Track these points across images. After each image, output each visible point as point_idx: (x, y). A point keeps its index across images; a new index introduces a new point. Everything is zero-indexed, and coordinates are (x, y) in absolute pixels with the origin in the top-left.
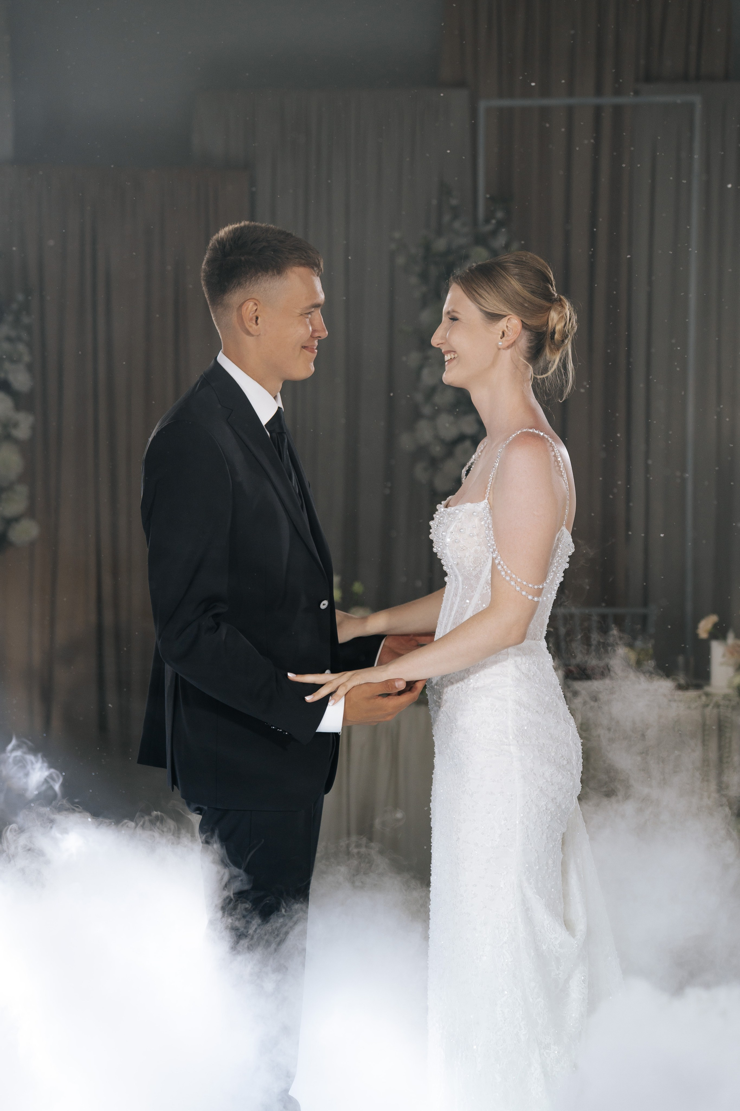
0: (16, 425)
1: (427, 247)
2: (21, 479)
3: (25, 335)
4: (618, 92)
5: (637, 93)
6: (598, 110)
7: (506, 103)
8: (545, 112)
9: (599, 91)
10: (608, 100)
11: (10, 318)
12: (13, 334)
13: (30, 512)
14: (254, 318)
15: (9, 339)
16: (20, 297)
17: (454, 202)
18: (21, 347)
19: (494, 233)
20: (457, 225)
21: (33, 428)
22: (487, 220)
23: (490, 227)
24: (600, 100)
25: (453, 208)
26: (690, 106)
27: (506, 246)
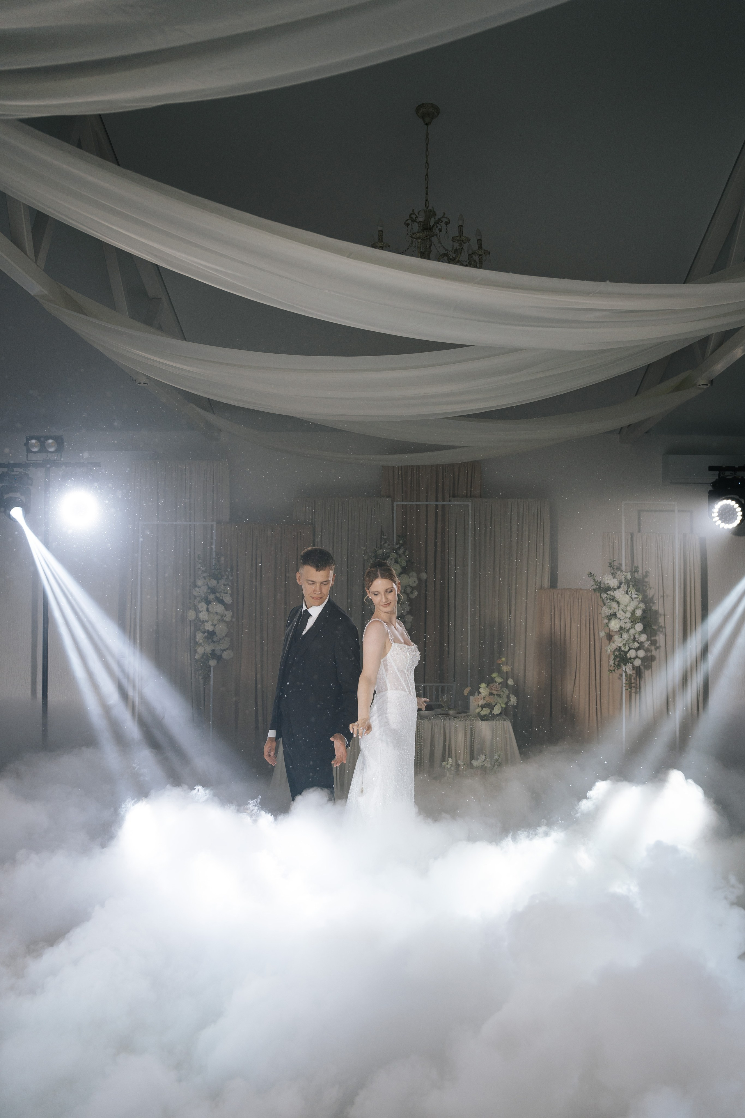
0: (225, 616)
1: (375, 552)
2: (226, 636)
3: (230, 584)
4: (444, 500)
5: (450, 501)
6: (437, 506)
7: (404, 503)
8: (418, 506)
9: (437, 500)
10: (440, 503)
11: (225, 577)
12: (226, 583)
13: (230, 648)
15: (224, 585)
16: (229, 570)
17: (385, 537)
18: (229, 588)
19: (399, 548)
20: (386, 545)
21: (232, 617)
22: (397, 544)
23: (398, 546)
24: (437, 503)
25: (385, 539)
26: (468, 505)
27: (404, 553)
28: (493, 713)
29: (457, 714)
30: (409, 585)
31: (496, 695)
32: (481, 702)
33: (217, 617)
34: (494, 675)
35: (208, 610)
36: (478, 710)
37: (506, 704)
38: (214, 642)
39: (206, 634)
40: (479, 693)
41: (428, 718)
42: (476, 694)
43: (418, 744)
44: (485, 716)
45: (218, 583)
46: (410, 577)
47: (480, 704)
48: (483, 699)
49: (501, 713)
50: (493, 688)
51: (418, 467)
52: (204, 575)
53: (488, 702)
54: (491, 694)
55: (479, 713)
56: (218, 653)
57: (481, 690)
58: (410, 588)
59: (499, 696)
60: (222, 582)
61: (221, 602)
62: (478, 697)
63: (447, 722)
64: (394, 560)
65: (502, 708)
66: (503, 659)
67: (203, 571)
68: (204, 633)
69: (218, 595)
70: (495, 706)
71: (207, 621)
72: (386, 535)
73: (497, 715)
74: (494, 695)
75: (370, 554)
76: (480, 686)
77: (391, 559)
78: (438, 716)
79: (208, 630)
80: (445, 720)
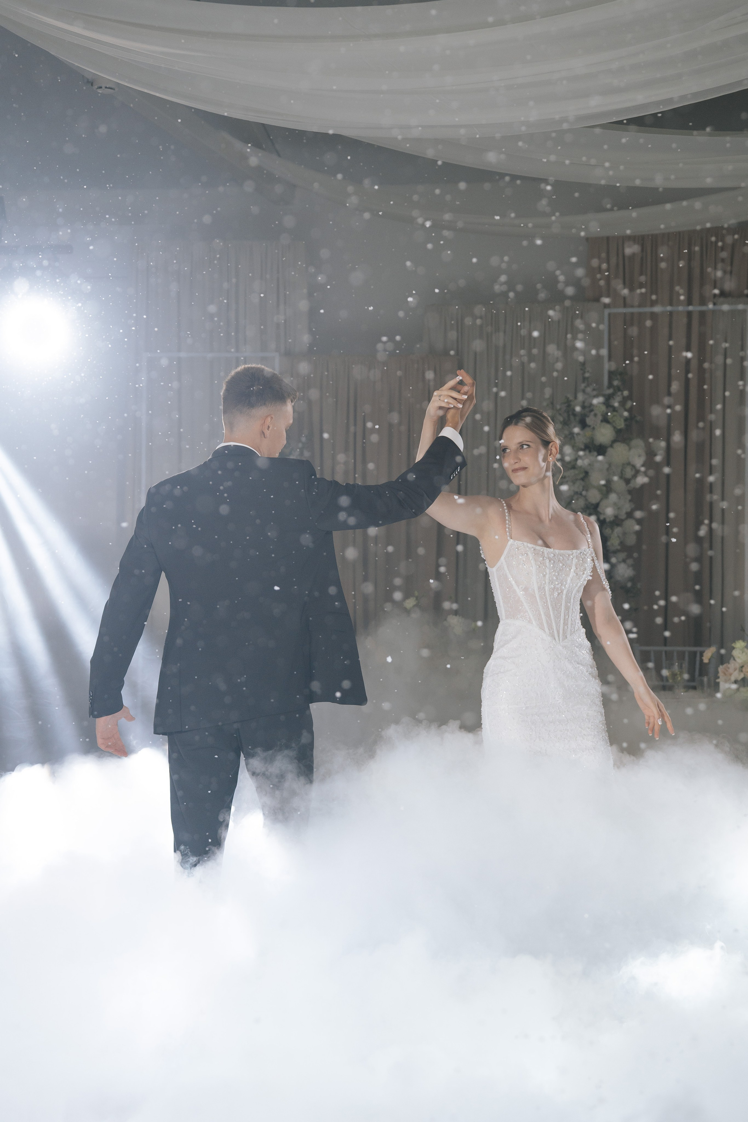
4: (703, 303)
5: (714, 303)
6: (689, 315)
8: (652, 315)
9: (690, 303)
10: (696, 308)
22: (609, 388)
23: (611, 391)
24: (691, 308)
26: (746, 311)
30: (629, 464)
32: (736, 677)
40: (732, 658)
42: (729, 660)
46: (630, 449)
47: (732, 680)
48: (737, 671)
57: (736, 653)
58: (632, 469)
64: (600, 418)
72: (588, 372)
75: (558, 407)
76: (733, 645)
77: (595, 415)
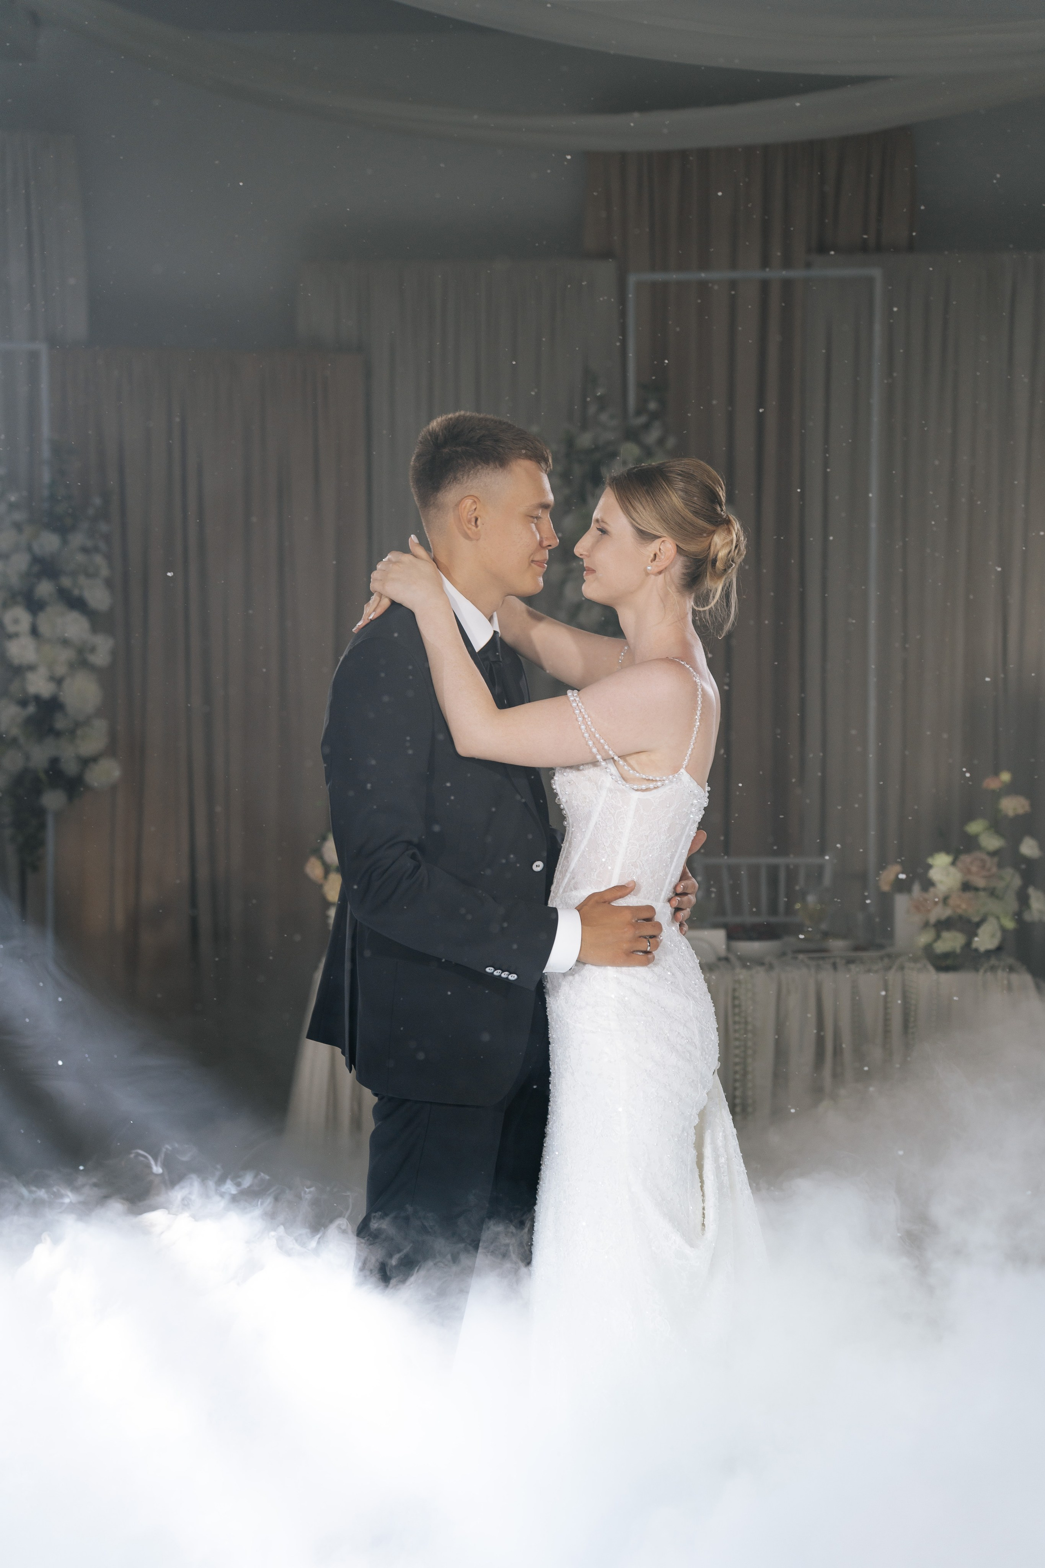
0: (93, 650)
1: (570, 443)
2: (99, 713)
3: (102, 545)
4: (787, 263)
5: (808, 265)
6: (765, 285)
7: (659, 277)
8: (703, 285)
9: (765, 263)
10: (776, 274)
11: (86, 526)
12: (89, 543)
13: (111, 750)
14: (473, 520)
15: (85, 550)
16: (97, 501)
17: (601, 392)
18: (99, 559)
19: (647, 427)
20: (604, 417)
21: (114, 653)
22: (639, 412)
23: (642, 420)
24: (768, 273)
25: (600, 398)
26: (870, 281)
27: (661, 442)
28: (974, 945)
29: (857, 948)
31: (984, 889)
32: (939, 913)
33: (66, 655)
34: (975, 827)
35: (34, 631)
36: (924, 939)
37: (1018, 916)
38: (58, 734)
39: (31, 709)
40: (928, 884)
41: (762, 964)
42: (916, 888)
43: (737, 1043)
44: (946, 955)
45: (65, 542)
47: (933, 918)
48: (940, 905)
49: (999, 949)
50: (974, 869)
51: (704, 154)
52: (19, 516)
53: (959, 911)
54: (966, 887)
55: (928, 950)
56: (71, 768)
57: (935, 874)
59: (992, 893)
60: (78, 539)
61: (77, 604)
62: (926, 896)
63: (827, 978)
65: (1004, 930)
66: (1006, 777)
67: (12, 506)
68: (23, 703)
69: (66, 582)
70: (978, 925)
71: (32, 668)
72: (602, 385)
73: (988, 953)
74: (976, 889)
76: (928, 860)
78: (796, 958)
79: (37, 699)
80: (818, 968)
